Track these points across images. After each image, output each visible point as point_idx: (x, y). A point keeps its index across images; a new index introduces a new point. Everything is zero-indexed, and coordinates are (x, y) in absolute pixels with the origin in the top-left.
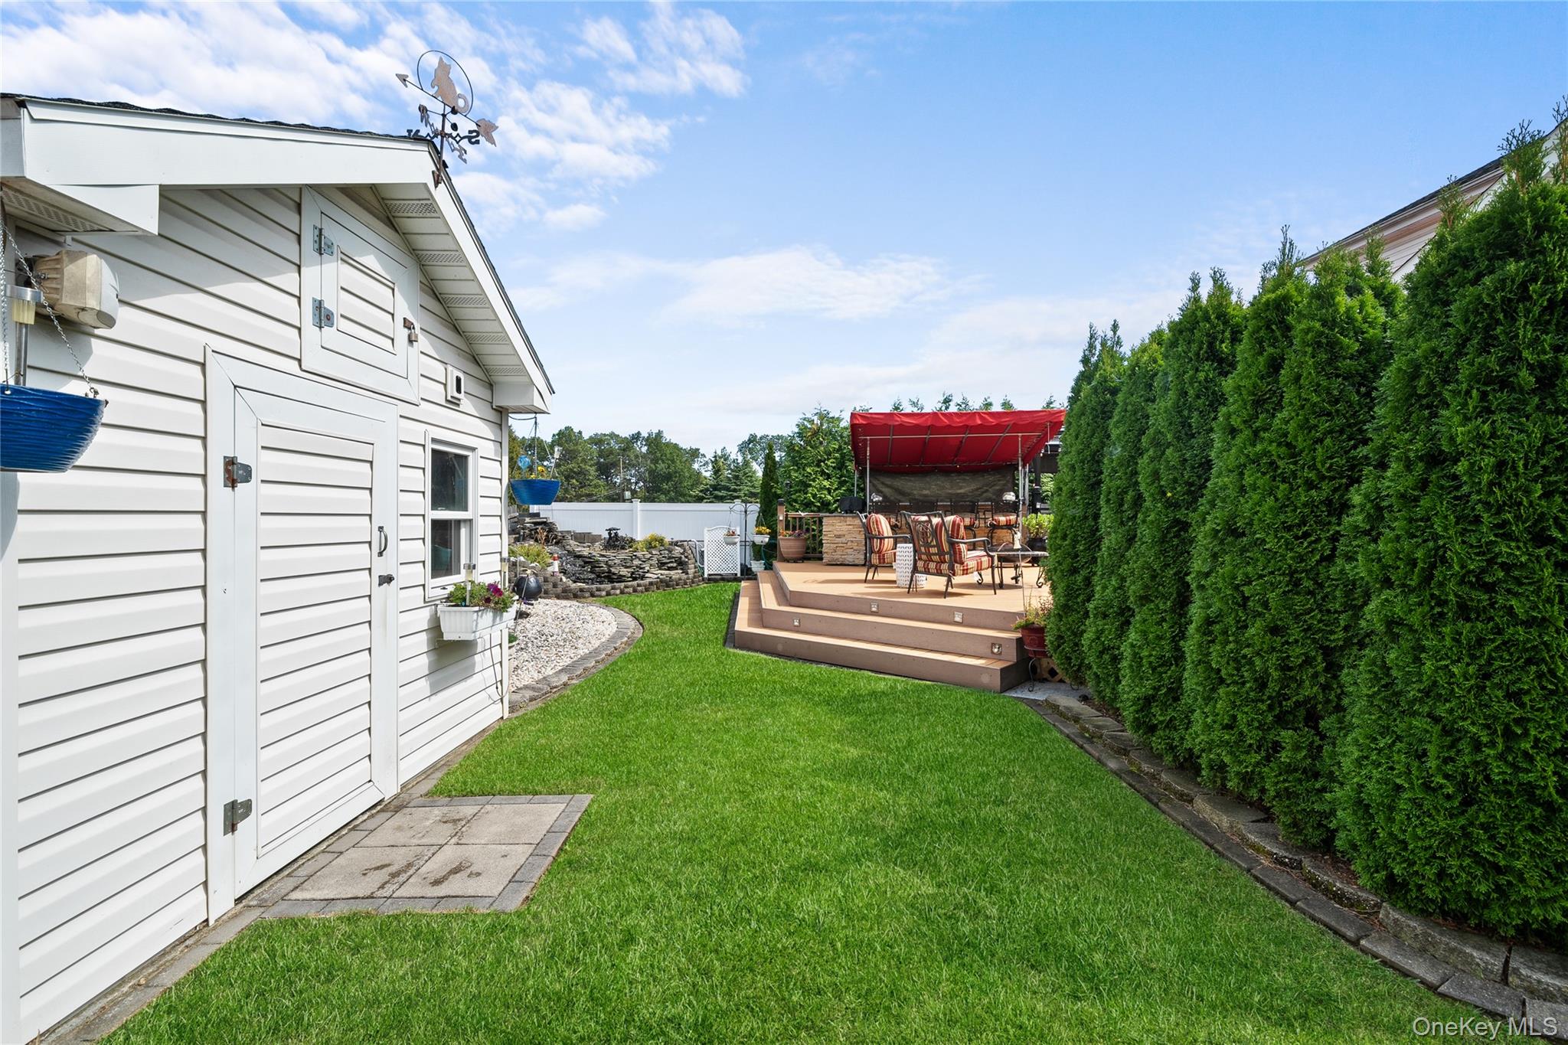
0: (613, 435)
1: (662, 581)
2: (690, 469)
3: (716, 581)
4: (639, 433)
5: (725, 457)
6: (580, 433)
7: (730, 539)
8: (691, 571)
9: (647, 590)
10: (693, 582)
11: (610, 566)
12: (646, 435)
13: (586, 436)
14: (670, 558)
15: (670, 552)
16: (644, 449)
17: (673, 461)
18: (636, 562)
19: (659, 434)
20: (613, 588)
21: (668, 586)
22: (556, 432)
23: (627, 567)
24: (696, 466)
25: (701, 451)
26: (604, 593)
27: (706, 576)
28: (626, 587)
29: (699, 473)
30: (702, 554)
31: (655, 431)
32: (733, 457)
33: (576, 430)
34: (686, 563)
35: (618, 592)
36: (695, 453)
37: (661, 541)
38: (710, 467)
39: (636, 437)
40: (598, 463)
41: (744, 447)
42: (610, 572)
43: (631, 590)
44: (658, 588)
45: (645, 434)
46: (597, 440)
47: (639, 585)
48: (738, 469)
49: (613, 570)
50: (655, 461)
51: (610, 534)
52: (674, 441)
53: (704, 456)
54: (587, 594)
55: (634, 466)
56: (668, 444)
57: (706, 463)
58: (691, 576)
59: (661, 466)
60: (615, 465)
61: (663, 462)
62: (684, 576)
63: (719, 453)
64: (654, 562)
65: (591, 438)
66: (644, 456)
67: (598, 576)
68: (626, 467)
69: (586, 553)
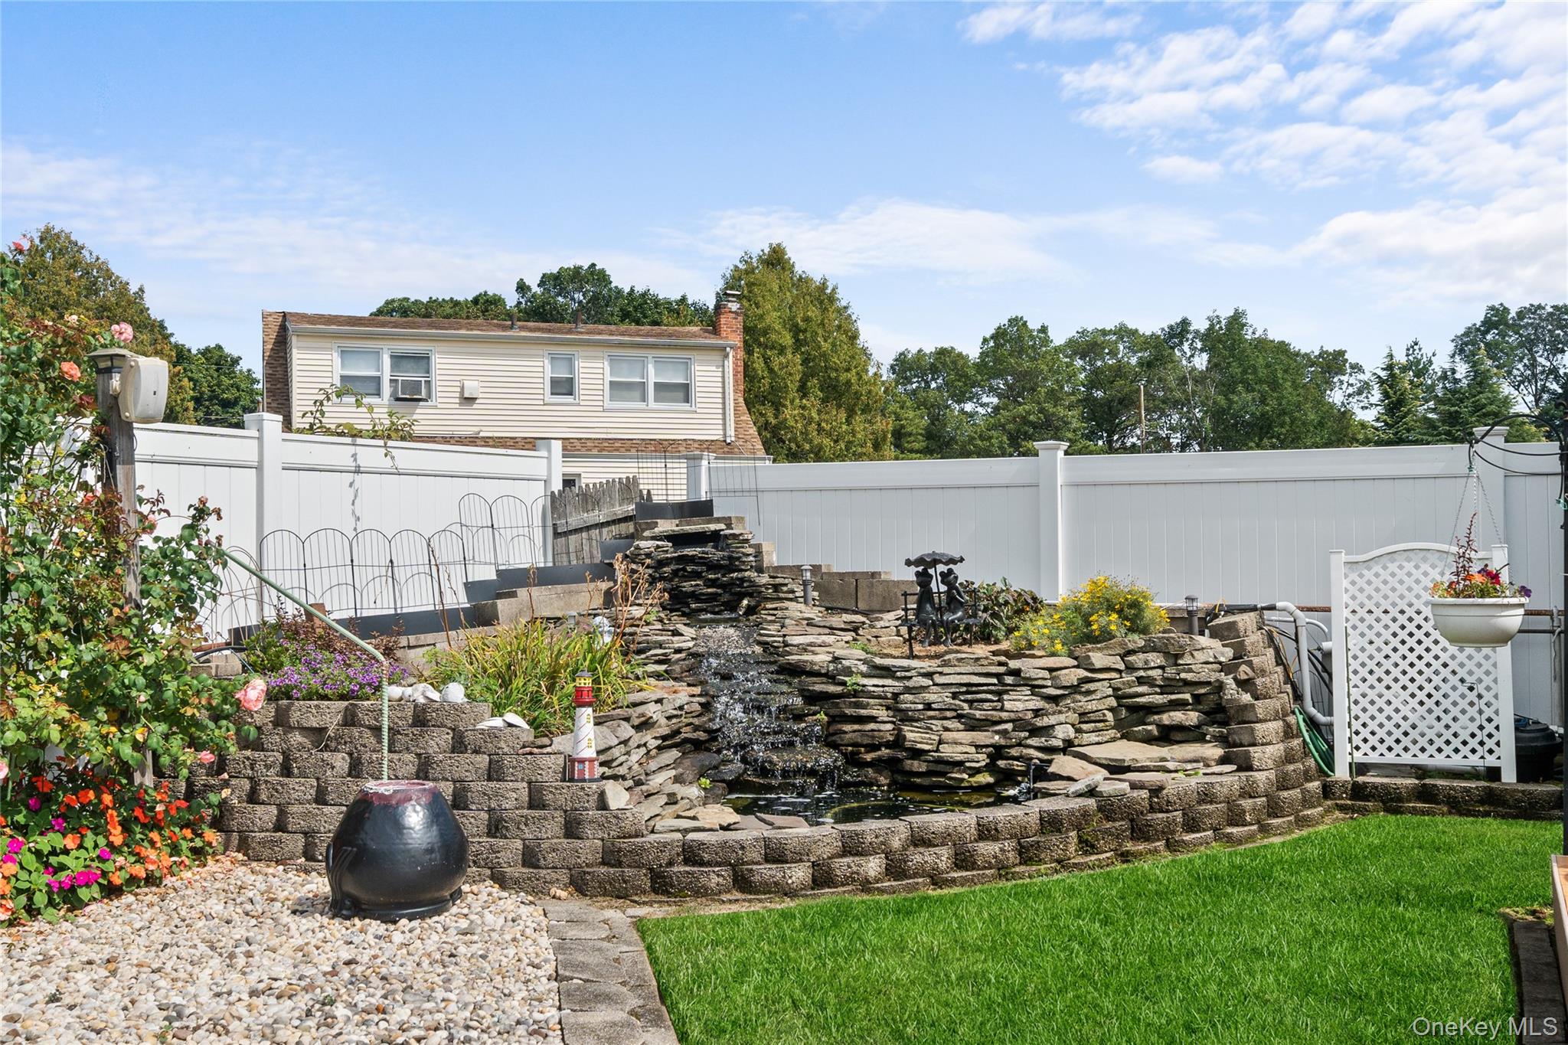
0: (1123, 332)
1: (1109, 808)
2: (1320, 402)
3: (1391, 802)
4: (1185, 323)
5: (1419, 368)
6: (1044, 330)
7: (1471, 616)
8: (1266, 754)
9: (1027, 854)
10: (1274, 808)
11: (905, 717)
12: (1206, 325)
13: (1058, 337)
14: (1168, 686)
15: (1174, 658)
16: (1201, 362)
17: (1274, 385)
18: (1020, 702)
19: (1236, 321)
20: (852, 848)
21: (1140, 832)
22: (989, 332)
23: (973, 725)
24: (1336, 397)
25: (1351, 357)
26: (799, 874)
27: (1341, 773)
28: (920, 840)
29: (1345, 415)
30: (1323, 663)
31: (1226, 313)
32: (1441, 363)
33: (1034, 325)
34: (1244, 716)
35: (873, 866)
36: (1333, 364)
37: (1132, 611)
38: (1376, 395)
39: (1180, 331)
40: (1088, 401)
41: (1466, 345)
42: (898, 742)
43: (941, 857)
44: (1087, 846)
45: (1200, 324)
46: (1088, 346)
47: (986, 832)
48: (1455, 396)
49: (913, 735)
50: (1228, 387)
51: (924, 578)
52: (1275, 335)
53: (1357, 368)
54: (715, 878)
55: (1176, 404)
56: (1262, 344)
57: (1365, 388)
58: (1262, 778)
59: (1243, 398)
60: (1127, 402)
61: (1249, 389)
62: (1228, 780)
63: (1401, 358)
64: (1100, 700)
65: (1071, 343)
66: (1200, 379)
67: (853, 760)
68: (1159, 407)
69: (821, 659)
